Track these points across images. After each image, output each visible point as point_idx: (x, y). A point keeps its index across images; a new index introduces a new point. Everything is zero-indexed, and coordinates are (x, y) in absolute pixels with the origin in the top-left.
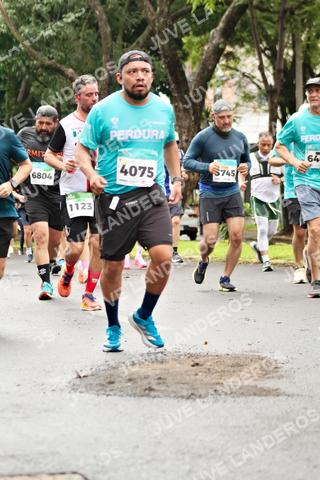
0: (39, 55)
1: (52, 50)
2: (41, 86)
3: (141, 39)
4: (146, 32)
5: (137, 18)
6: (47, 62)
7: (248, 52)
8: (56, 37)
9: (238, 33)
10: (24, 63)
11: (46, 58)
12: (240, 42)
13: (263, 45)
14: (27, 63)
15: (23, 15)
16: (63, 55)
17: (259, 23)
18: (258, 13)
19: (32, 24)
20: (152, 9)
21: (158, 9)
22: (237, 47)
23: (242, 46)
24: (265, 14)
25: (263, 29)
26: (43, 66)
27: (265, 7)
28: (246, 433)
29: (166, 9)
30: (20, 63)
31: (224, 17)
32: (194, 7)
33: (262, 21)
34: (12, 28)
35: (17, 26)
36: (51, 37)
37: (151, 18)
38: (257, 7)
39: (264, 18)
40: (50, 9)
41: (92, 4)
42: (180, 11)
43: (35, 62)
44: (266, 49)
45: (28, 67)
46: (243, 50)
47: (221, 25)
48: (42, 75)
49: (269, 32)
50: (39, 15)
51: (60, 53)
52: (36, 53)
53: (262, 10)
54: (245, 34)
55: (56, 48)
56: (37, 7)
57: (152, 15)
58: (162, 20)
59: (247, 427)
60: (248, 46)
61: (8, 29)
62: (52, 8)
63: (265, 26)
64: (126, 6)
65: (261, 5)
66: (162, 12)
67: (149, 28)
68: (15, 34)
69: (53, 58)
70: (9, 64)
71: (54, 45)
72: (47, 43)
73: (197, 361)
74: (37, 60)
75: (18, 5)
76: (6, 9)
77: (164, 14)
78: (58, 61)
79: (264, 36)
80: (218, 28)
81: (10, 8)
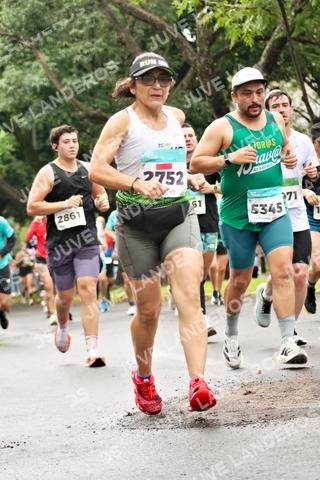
0: (84, 106)
1: (97, 100)
2: (88, 136)
3: (184, 82)
4: (189, 74)
5: (179, 60)
6: (93, 112)
7: (294, 86)
8: (99, 87)
9: (282, 68)
10: (69, 114)
11: (91, 108)
12: (285, 77)
13: (309, 78)
14: (72, 114)
15: (65, 67)
16: (107, 103)
17: (303, 56)
18: (300, 44)
19: (75, 75)
20: (192, 50)
21: (198, 49)
22: (283, 82)
23: (288, 81)
24: (307, 46)
25: (307, 62)
26: (88, 116)
27: (306, 38)
28: (296, 452)
29: (206, 49)
30: (65, 115)
31: (265, 52)
32: (232, 43)
33: (305, 53)
34: (55, 81)
35: (59, 78)
36: (94, 87)
37: (191, 59)
38: (298, 40)
39: (307, 50)
40: (90, 59)
41: (132, 51)
42: (222, 50)
43: (80, 113)
44: (312, 81)
45: (74, 119)
46: (289, 85)
47: (263, 59)
48: (88, 126)
49: (314, 64)
50: (80, 66)
51: (104, 102)
52: (79, 103)
53: (304, 42)
54: (289, 68)
55: (100, 97)
56: (78, 58)
57: (193, 55)
58: (203, 60)
59: (296, 447)
60: (294, 81)
61: (51, 82)
62: (93, 58)
63: (308, 58)
64: (167, 50)
65: (301, 37)
66: (202, 51)
67: (192, 69)
68: (58, 86)
69: (97, 108)
70: (54, 117)
71: (99, 94)
72: (91, 93)
73: (250, 389)
74: (82, 110)
75: (59, 58)
76: (47, 62)
77: (205, 53)
78: (103, 110)
79: (309, 68)
80: (260, 63)
81: (51, 61)
